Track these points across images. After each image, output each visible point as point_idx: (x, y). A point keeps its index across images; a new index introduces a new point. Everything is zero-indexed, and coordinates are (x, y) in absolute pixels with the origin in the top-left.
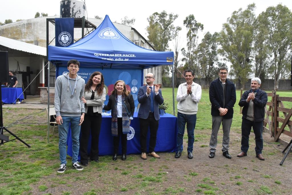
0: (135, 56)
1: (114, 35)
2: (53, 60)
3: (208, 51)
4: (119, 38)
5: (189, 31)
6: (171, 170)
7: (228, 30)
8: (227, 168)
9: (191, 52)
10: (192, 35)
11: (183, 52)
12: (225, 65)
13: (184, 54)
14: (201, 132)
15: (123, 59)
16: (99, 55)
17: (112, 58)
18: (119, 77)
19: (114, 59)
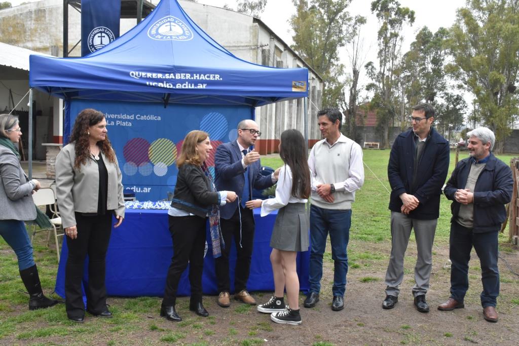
1: (181, 32)
3: (424, 69)
4: (192, 38)
5: (382, 24)
6: (276, 334)
7: (467, 23)
8: (406, 332)
9: (386, 70)
10: (389, 35)
11: (370, 71)
12: (461, 99)
13: (371, 74)
14: (374, 246)
15: (193, 85)
16: (140, 75)
17: (168, 83)
18: (201, 123)
19: (174, 83)
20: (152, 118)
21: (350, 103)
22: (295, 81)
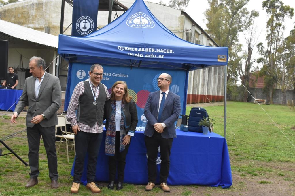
0: (172, 52)
1: (147, 22)
2: (64, 54)
4: (154, 27)
5: (270, 17)
9: (272, 49)
10: (274, 24)
11: (260, 49)
13: (261, 51)
15: (156, 55)
16: (124, 48)
17: (141, 54)
18: (153, 80)
19: (144, 54)
20: (122, 75)
21: (245, 71)
22: (219, 55)
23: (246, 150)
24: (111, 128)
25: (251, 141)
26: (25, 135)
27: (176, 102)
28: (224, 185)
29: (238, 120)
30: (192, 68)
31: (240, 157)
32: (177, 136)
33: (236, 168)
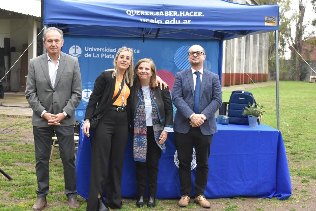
0: (202, 15)
15: (179, 21)
16: (135, 13)
17: (159, 19)
18: (175, 56)
19: (163, 20)
21: (296, 38)
22: (267, 16)
23: (305, 146)
24: (140, 124)
25: (311, 134)
26: (2, 138)
27: (215, 83)
28: (280, 196)
29: (290, 106)
30: (227, 37)
31: (298, 156)
32: (219, 131)
33: (294, 171)
